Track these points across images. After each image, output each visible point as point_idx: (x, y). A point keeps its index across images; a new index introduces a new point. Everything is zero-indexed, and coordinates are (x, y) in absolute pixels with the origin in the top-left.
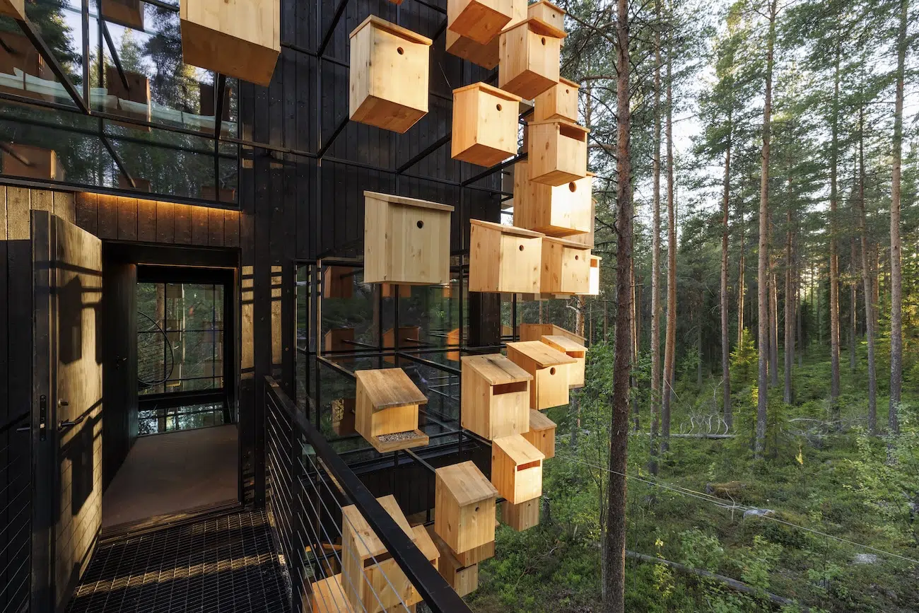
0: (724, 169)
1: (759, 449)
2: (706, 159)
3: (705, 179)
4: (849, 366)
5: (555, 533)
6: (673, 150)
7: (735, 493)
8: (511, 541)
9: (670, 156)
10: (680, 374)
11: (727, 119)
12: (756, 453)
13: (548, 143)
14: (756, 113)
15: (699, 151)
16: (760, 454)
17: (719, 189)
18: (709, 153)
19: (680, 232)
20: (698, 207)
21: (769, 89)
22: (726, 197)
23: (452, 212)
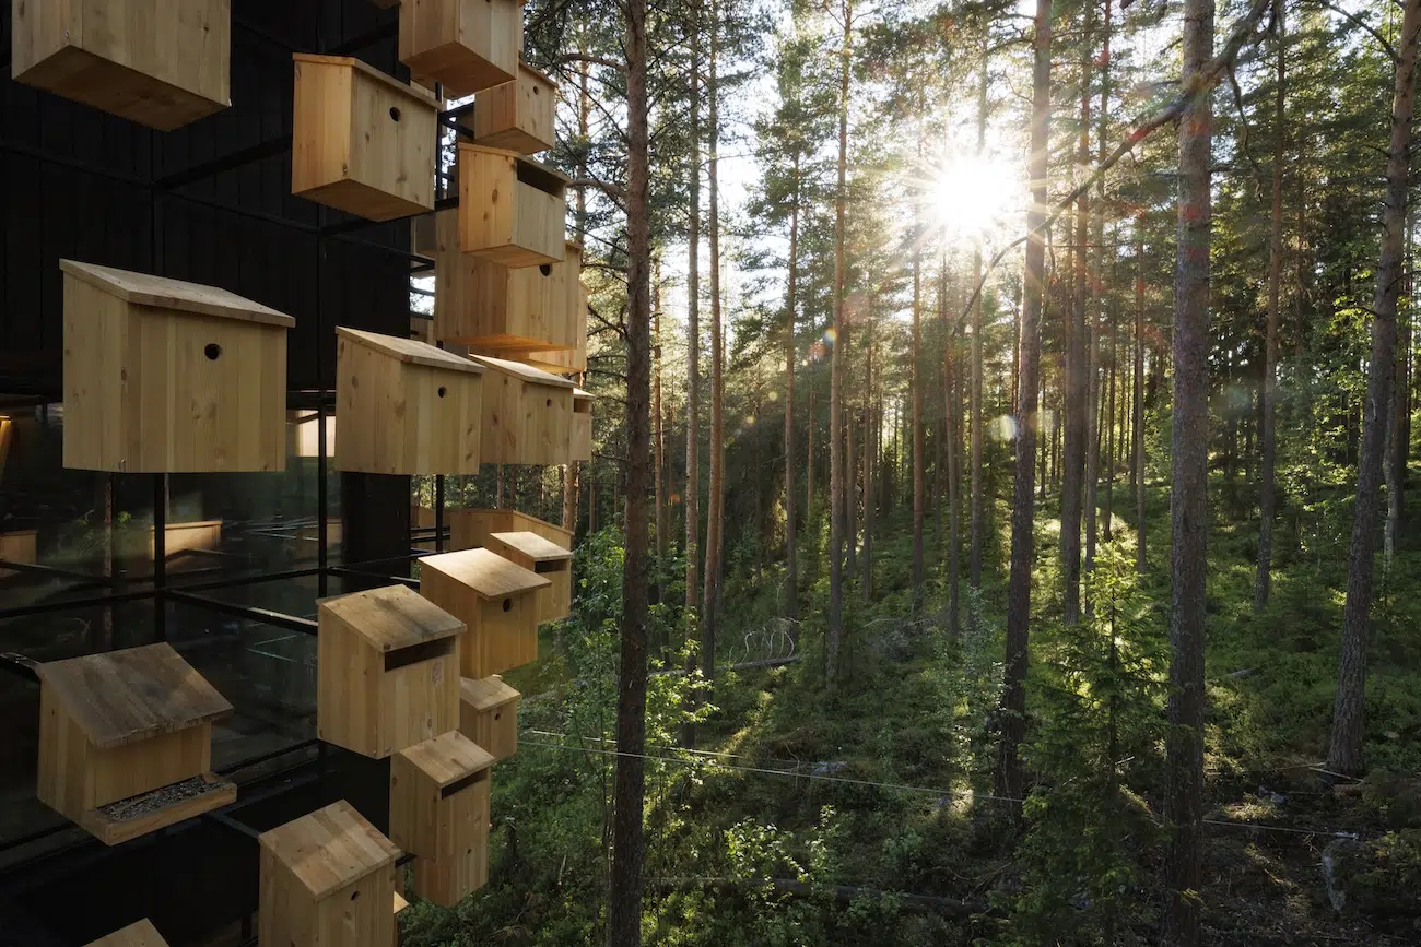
0: (790, 243)
1: (831, 672)
2: (764, 223)
3: (764, 255)
4: (933, 540)
5: (527, 880)
6: (719, 203)
7: (800, 746)
8: (439, 921)
9: (714, 211)
10: (731, 568)
11: (793, 165)
12: (827, 680)
13: (496, 191)
14: (827, 165)
15: (755, 210)
16: (833, 681)
17: (783, 273)
18: (769, 215)
19: (730, 337)
20: (755, 301)
21: (843, 134)
22: (792, 287)
23: (289, 328)
